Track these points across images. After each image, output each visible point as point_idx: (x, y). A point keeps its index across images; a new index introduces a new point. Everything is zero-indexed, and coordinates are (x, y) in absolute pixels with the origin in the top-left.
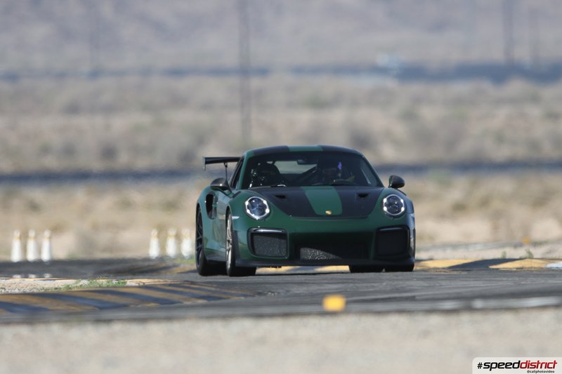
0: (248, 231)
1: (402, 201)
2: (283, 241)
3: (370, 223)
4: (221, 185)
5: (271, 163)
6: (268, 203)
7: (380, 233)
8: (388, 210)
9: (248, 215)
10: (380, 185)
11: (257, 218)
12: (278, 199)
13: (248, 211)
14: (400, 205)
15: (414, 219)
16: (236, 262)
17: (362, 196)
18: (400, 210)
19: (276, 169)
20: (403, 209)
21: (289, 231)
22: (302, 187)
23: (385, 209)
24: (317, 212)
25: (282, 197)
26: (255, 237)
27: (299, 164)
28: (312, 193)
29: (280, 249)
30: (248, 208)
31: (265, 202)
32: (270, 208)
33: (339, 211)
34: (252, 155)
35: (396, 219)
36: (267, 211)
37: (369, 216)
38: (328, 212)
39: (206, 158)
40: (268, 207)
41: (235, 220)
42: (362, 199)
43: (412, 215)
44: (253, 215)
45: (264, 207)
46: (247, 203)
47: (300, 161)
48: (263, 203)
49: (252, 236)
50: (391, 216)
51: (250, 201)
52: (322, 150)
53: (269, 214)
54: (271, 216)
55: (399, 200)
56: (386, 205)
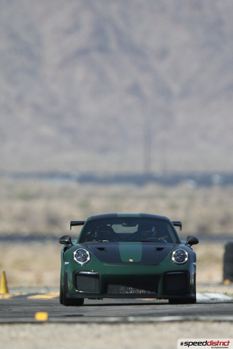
0: (73, 273)
1: (187, 253)
2: (97, 280)
3: (161, 268)
4: (66, 240)
5: (109, 225)
6: (90, 253)
7: (166, 276)
8: (176, 260)
9: (75, 261)
10: (178, 242)
11: (82, 263)
12: (97, 250)
13: (75, 259)
14: (185, 256)
15: (195, 266)
17: (159, 249)
18: (185, 260)
20: (186, 259)
21: (101, 273)
22: (119, 242)
23: (173, 259)
24: (123, 260)
25: (102, 249)
26: (78, 277)
27: (123, 226)
28: (123, 247)
29: (94, 286)
30: (75, 257)
31: (88, 253)
32: (90, 257)
33: (139, 260)
34: (90, 220)
35: (179, 266)
36: (88, 259)
37: (160, 263)
38: (131, 260)
39: (72, 222)
40: (89, 256)
41: (67, 265)
42: (159, 251)
43: (194, 263)
44: (80, 262)
45: (87, 256)
46: (75, 253)
47: (123, 224)
48: (86, 253)
49: (76, 275)
50: (178, 264)
51: (77, 252)
52: (140, 217)
53: (89, 261)
54: (90, 263)
55: (185, 253)
56: (175, 256)
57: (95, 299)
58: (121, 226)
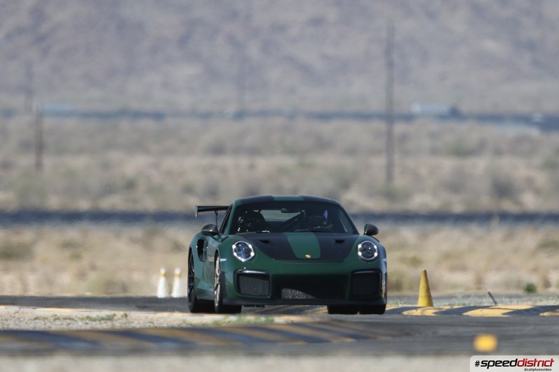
0: (234, 273)
1: (375, 247)
2: (266, 282)
3: (345, 267)
4: (211, 230)
5: (257, 211)
6: (253, 247)
7: (354, 275)
8: (363, 255)
9: (235, 258)
10: (356, 232)
11: (243, 260)
12: (262, 244)
13: (235, 254)
14: (373, 251)
15: (386, 263)
16: (224, 300)
17: (339, 242)
18: (373, 255)
19: (261, 217)
20: (376, 254)
21: (272, 273)
22: (285, 233)
23: (360, 254)
24: (298, 255)
25: (266, 242)
26: (241, 278)
27: (283, 212)
28: (294, 238)
29: (262, 289)
30: (235, 251)
31: (250, 246)
32: (255, 252)
33: (318, 255)
34: (240, 204)
35: (369, 263)
36: (252, 254)
37: (345, 260)
38: (308, 256)
40: (253, 251)
41: (223, 262)
42: (339, 244)
43: (384, 260)
44: (239, 258)
45: (250, 251)
46: (234, 247)
47: (283, 209)
48: (248, 247)
49: (239, 276)
50: (366, 260)
51: (237, 245)
52: (303, 200)
53: (254, 257)
54: (255, 259)
55: (373, 246)
56: (361, 250)
57: (253, 306)
58: (279, 212)
